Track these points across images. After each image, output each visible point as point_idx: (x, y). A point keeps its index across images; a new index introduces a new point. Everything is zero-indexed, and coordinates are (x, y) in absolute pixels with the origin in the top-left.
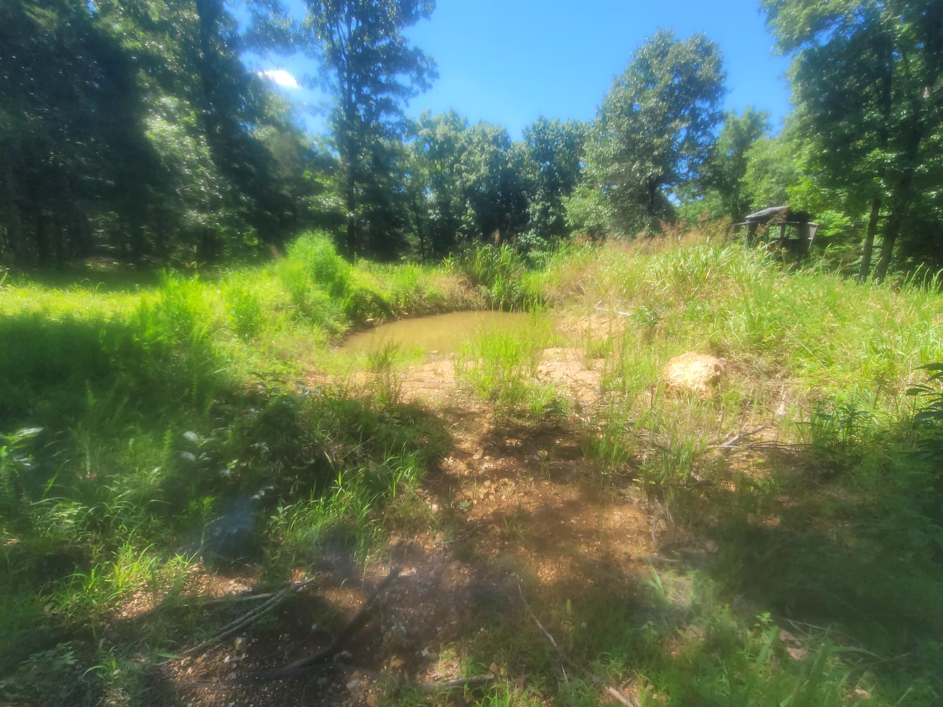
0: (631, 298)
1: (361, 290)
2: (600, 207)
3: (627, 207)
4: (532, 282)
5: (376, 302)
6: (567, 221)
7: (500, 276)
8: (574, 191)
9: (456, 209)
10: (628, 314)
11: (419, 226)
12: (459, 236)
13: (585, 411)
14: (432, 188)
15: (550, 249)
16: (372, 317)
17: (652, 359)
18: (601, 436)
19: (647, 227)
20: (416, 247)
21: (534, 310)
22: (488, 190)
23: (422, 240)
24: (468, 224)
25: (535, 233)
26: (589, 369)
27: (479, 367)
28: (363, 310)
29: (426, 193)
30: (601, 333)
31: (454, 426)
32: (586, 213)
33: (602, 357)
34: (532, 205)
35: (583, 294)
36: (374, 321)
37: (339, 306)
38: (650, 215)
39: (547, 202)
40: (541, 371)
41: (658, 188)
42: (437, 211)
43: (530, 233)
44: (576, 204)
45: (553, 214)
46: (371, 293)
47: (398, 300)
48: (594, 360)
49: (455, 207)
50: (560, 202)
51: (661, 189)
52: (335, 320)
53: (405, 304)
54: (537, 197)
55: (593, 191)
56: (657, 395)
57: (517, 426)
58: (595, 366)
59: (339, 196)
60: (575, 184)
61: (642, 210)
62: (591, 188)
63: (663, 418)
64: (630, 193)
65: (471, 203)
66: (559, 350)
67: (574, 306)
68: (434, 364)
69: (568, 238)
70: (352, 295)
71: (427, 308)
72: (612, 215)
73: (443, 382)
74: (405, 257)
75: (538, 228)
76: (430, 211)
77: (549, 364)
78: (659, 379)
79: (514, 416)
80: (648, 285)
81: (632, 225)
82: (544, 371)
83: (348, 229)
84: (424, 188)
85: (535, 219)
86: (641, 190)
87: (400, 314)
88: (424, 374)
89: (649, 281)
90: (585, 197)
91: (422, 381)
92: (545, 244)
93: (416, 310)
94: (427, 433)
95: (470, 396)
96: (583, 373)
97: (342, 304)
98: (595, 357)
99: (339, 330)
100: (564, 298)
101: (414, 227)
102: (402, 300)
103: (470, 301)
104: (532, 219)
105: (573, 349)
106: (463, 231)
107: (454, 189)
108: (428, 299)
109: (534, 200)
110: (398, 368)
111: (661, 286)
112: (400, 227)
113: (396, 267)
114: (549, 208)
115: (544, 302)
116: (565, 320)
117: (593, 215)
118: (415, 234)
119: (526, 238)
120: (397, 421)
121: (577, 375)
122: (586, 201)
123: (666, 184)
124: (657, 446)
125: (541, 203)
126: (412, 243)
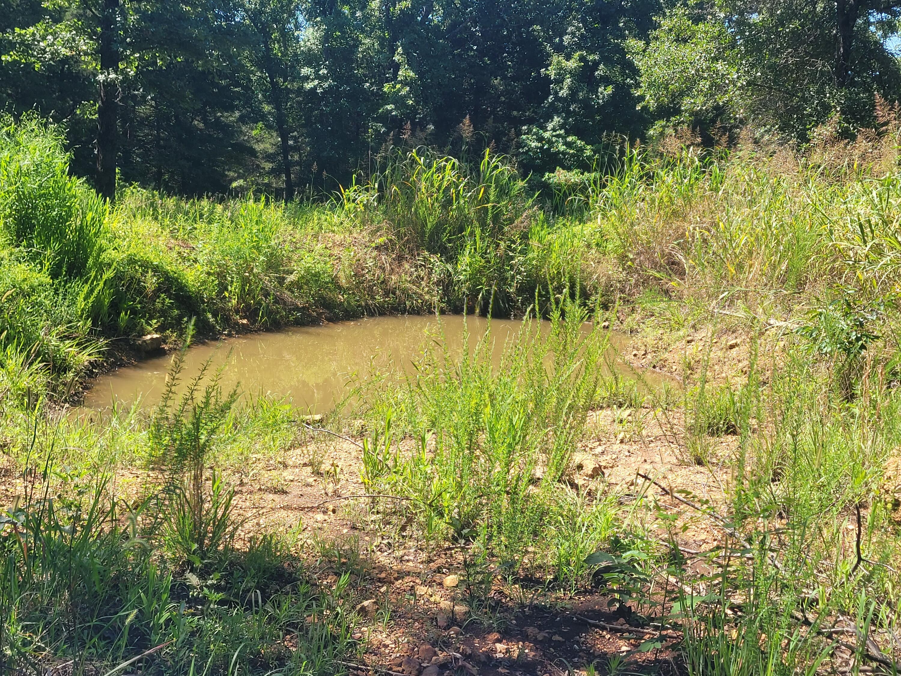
0: (800, 285)
1: (132, 261)
2: (720, 66)
3: (786, 65)
4: (556, 246)
5: (167, 291)
6: (642, 98)
7: (478, 231)
8: (656, 26)
9: (369, 67)
10: (792, 325)
11: (278, 107)
12: (377, 131)
13: (693, 566)
14: (311, 15)
15: (601, 166)
16: (156, 330)
17: (856, 437)
18: (734, 634)
19: (836, 116)
20: (269, 157)
21: (563, 314)
22: (448, 22)
23: (285, 139)
24: (399, 101)
25: (562, 127)
26: (700, 462)
27: (427, 456)
28: (134, 312)
29: (298, 27)
30: (728, 372)
31: (363, 609)
32: (688, 79)
33: (731, 430)
34: (555, 59)
35: (682, 274)
36: (164, 340)
37: (73, 302)
38: (841, 85)
39: (591, 51)
40: (580, 467)
41: (860, 21)
42: (323, 71)
43: (550, 126)
44: (661, 58)
45: (606, 81)
46: (156, 269)
47: (223, 287)
48: (712, 440)
49: (368, 61)
50: (623, 52)
51: (868, 23)
52: (63, 338)
53: (241, 298)
54: (567, 39)
55: (701, 26)
56: (873, 527)
57: (522, 606)
58: (714, 455)
59: (80, 31)
60: (659, 10)
61: (822, 73)
62: (697, 19)
63: (889, 586)
64: (793, 32)
65: (406, 53)
66: (625, 413)
67: (660, 305)
68: (312, 447)
69: (644, 140)
70: (109, 274)
71: (297, 309)
72: (749, 84)
73: (336, 494)
74: (241, 182)
75: (569, 114)
76: (305, 71)
77: (599, 450)
78: (874, 487)
79: (515, 582)
80: (841, 254)
81: (799, 109)
82: (589, 466)
83: (100, 111)
84: (292, 15)
85: (564, 93)
86: (818, 25)
87: (227, 320)
88: (288, 474)
89: (844, 244)
90: (685, 41)
91: (284, 492)
92: (588, 153)
93: (269, 313)
94: (294, 626)
95: (403, 529)
96: (684, 471)
97: (81, 298)
98: (714, 431)
99: (71, 361)
100: (637, 285)
101: (267, 108)
102: (234, 288)
103: (404, 291)
104: (556, 93)
105: (659, 411)
106: (385, 118)
107: (366, 18)
108: (297, 285)
109: (559, 48)
110: (221, 459)
111: (872, 257)
112: (231, 108)
113: (219, 208)
114: (596, 64)
115: (585, 295)
116: (637, 340)
117: (704, 85)
118: (269, 127)
119: (540, 139)
120: (219, 596)
121: (670, 476)
122: (686, 50)
123: (880, 11)
124: (873, 659)
125: (576, 55)
126: (259, 147)
